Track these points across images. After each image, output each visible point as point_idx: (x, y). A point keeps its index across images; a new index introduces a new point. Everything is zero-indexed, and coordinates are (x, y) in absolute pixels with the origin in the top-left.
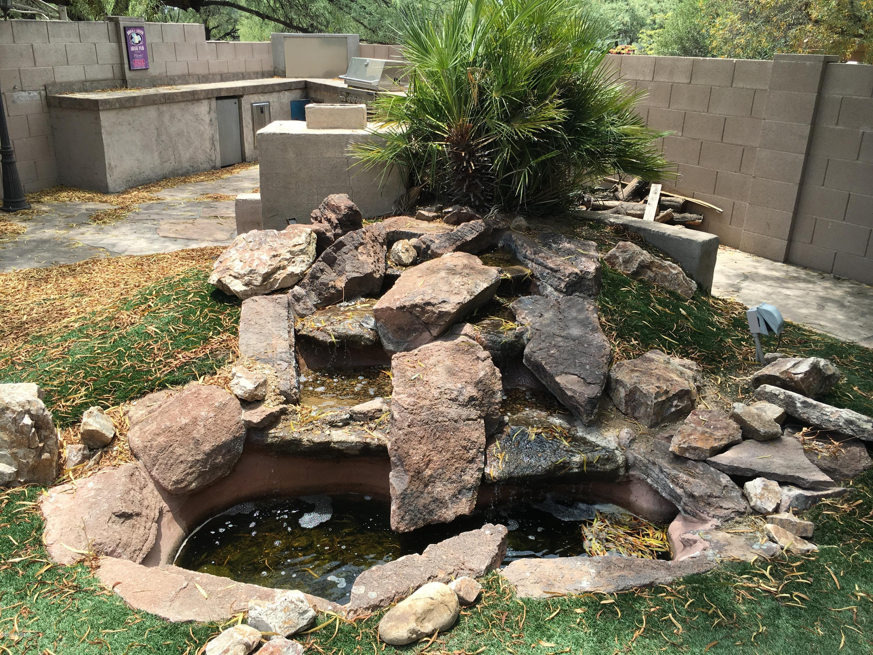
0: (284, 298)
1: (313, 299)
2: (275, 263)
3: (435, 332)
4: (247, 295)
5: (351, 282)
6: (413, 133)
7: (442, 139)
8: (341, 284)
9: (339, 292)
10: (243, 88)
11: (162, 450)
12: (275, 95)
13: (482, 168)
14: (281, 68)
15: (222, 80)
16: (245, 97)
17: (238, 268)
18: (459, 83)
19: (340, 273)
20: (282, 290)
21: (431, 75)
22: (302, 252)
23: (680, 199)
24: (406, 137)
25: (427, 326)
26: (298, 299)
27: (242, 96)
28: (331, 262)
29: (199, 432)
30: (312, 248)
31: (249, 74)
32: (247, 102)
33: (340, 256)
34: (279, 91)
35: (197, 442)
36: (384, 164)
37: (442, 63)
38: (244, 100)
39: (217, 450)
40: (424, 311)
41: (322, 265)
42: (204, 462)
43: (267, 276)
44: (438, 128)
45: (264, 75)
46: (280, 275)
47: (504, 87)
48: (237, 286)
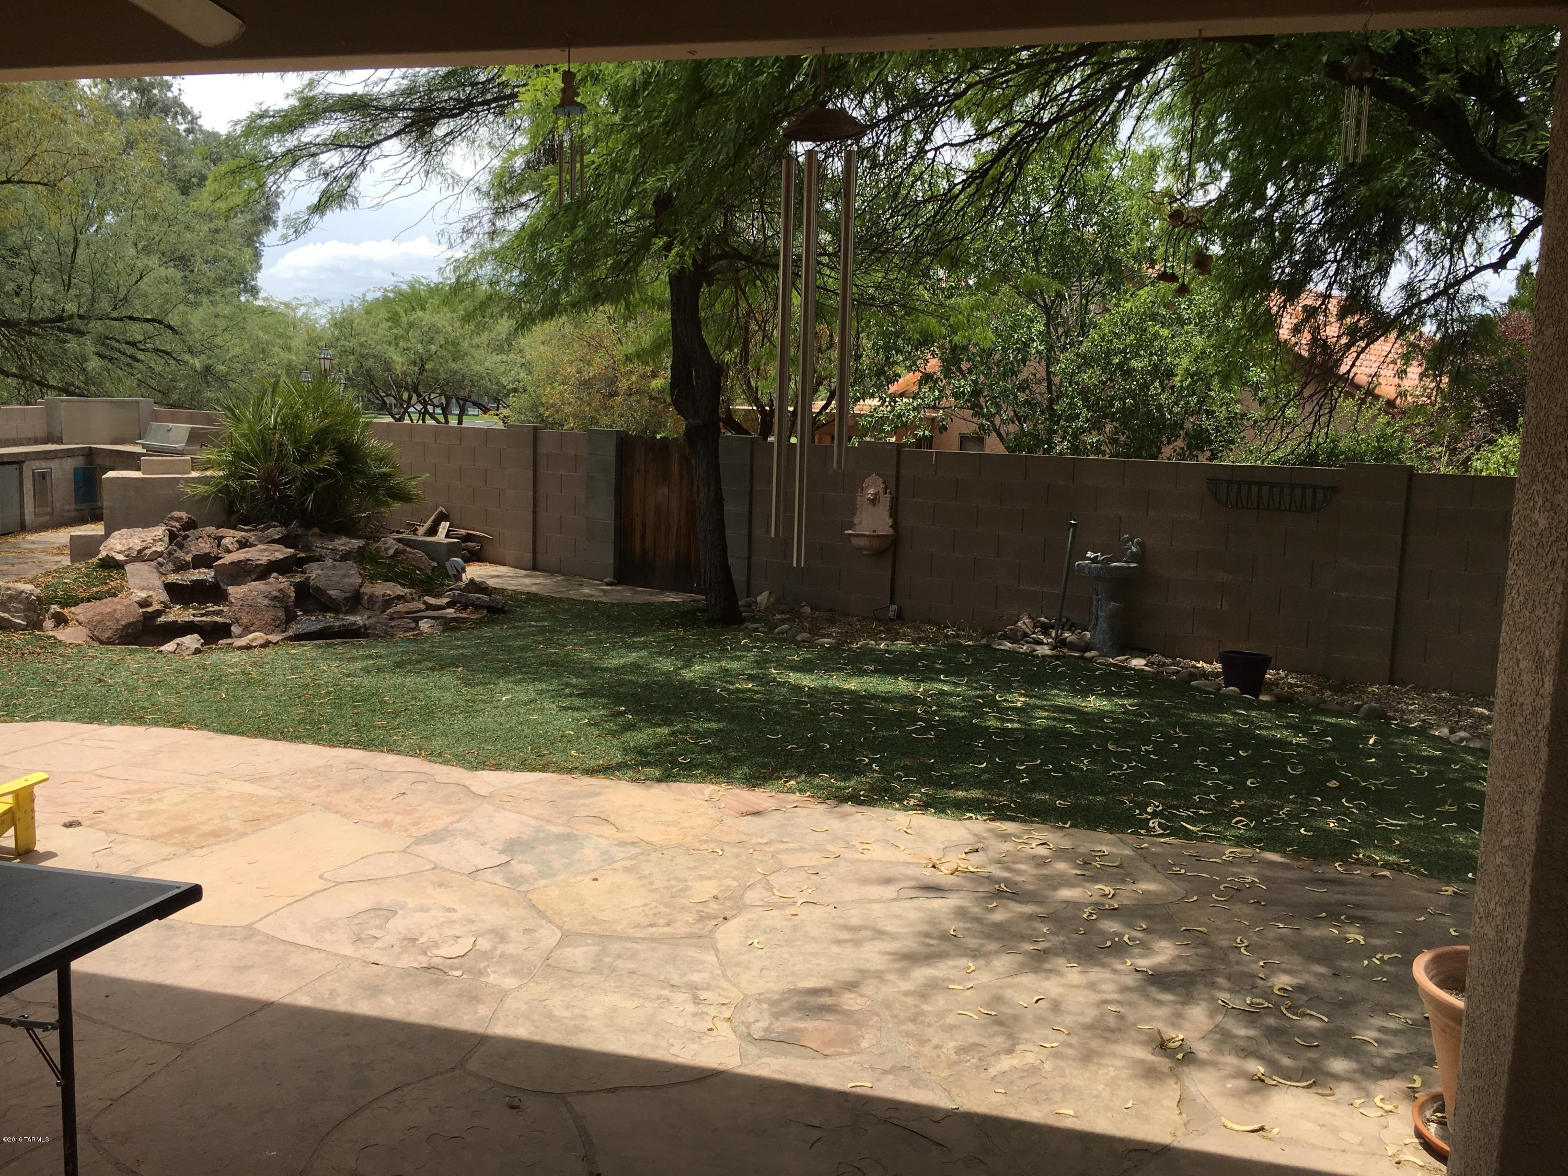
0: (154, 563)
1: (170, 566)
2: (144, 544)
3: (254, 577)
4: (126, 562)
5: (195, 557)
6: (231, 475)
7: (254, 478)
8: (189, 558)
9: (188, 563)
10: (26, 453)
11: (99, 622)
12: (57, 461)
13: (284, 497)
14: (57, 434)
15: (15, 445)
16: (27, 463)
17: (119, 547)
18: (263, 440)
19: (187, 553)
20: (150, 560)
21: (243, 436)
22: (161, 540)
23: (463, 532)
24: (226, 478)
25: (249, 573)
26: (161, 565)
27: (23, 462)
28: (181, 546)
29: (118, 615)
30: (167, 539)
31: (21, 440)
32: (28, 468)
33: (186, 543)
34: (61, 458)
35: (117, 620)
36: (209, 496)
37: (250, 428)
38: (25, 466)
39: (128, 625)
40: (246, 564)
41: (173, 547)
42: (122, 630)
43: (140, 551)
44: (251, 470)
45: (36, 442)
46: (148, 552)
47: (296, 442)
48: (121, 557)
